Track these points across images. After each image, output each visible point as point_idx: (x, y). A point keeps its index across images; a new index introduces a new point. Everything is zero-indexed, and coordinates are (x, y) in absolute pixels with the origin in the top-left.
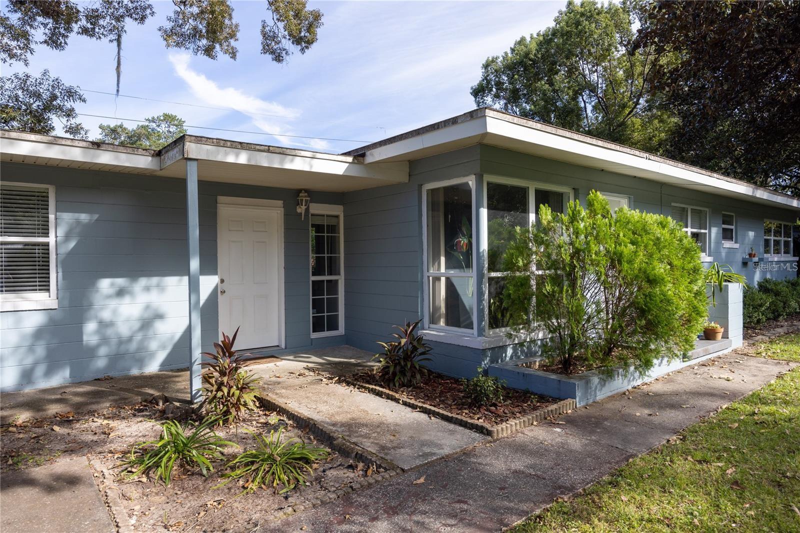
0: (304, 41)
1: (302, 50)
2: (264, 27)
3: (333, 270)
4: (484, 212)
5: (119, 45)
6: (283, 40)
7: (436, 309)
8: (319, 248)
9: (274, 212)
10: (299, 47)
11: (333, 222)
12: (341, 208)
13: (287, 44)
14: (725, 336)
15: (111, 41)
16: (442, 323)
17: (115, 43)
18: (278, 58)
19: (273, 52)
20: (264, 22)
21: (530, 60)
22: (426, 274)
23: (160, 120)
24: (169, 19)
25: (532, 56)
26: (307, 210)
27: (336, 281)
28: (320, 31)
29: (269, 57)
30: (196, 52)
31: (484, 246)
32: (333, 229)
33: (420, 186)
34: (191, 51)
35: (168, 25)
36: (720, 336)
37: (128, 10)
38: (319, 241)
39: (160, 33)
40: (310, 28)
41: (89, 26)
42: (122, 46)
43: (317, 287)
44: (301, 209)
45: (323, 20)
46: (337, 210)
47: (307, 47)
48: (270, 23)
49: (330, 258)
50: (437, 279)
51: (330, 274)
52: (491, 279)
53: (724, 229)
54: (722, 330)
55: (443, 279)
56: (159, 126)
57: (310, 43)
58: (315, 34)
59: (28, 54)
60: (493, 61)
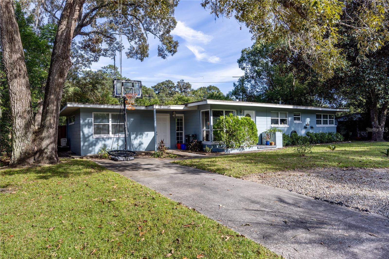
0: (173, 51)
1: (172, 55)
2: (159, 47)
3: (182, 130)
4: (212, 117)
5: (114, 60)
6: (165, 51)
7: (204, 138)
8: (178, 125)
9: (168, 117)
10: (171, 54)
11: (181, 118)
12: (183, 115)
13: (166, 52)
14: (275, 144)
15: (112, 59)
16: (205, 141)
17: (113, 59)
18: (164, 57)
19: (162, 55)
20: (159, 46)
21: (258, 50)
22: (201, 130)
23: (108, 68)
24: (129, 49)
25: (258, 49)
26: (175, 116)
27: (182, 133)
28: (178, 48)
29: (160, 57)
30: (137, 59)
31: (212, 124)
32: (181, 120)
33: (200, 111)
34: (135, 59)
35: (128, 51)
36: (273, 144)
37: (116, 48)
38: (178, 123)
39: (126, 54)
40: (175, 47)
41: (104, 53)
42: (116, 60)
43: (178, 134)
44: (174, 116)
45: (179, 44)
46: (182, 115)
47: (174, 54)
48: (161, 46)
49: (181, 127)
50: (204, 131)
51: (181, 131)
52: (213, 131)
53: (294, 118)
54: (274, 143)
55: (205, 131)
56: (107, 70)
57: (175, 52)
58: (176, 49)
59: (90, 65)
60: (245, 50)
